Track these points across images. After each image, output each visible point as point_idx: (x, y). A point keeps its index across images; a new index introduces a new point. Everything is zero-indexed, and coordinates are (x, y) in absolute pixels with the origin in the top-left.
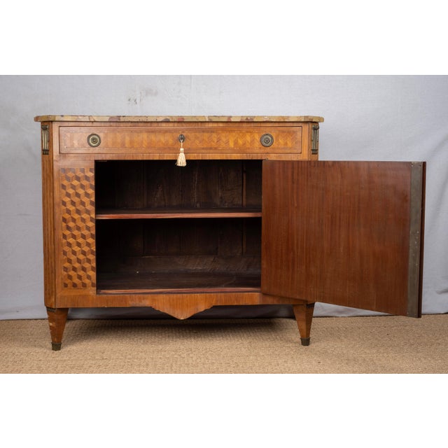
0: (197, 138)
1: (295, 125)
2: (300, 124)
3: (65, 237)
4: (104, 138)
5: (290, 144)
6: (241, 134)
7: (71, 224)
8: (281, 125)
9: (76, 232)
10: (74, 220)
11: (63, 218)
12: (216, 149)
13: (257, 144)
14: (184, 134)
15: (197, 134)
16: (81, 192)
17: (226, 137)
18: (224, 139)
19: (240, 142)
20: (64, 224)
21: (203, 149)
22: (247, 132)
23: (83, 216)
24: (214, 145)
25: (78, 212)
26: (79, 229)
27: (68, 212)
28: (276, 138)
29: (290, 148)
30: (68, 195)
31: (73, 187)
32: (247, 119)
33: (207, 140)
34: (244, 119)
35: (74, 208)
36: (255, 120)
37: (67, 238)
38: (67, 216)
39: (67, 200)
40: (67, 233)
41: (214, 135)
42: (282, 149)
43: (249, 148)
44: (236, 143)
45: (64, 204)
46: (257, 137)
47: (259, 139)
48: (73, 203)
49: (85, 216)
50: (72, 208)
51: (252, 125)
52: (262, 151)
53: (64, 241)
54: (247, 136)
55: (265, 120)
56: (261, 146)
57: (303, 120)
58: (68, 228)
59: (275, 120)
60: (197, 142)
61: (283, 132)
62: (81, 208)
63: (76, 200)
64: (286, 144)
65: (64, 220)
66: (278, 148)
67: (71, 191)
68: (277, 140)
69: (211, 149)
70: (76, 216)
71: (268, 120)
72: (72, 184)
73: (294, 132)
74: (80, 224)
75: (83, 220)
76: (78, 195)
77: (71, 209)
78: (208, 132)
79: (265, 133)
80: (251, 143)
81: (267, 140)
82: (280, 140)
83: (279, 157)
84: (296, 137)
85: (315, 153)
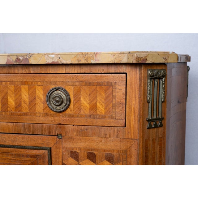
1: (113, 69)
2: (124, 69)
5: (101, 109)
6: (13, 88)
8: (84, 69)
13: (40, 107)
19: (12, 102)
22: (23, 83)
28: (75, 95)
29: (103, 117)
32: (18, 59)
34: (13, 60)
36: (32, 61)
42: (86, 116)
43: (26, 114)
44: (4, 103)
46: (41, 94)
47: (43, 98)
51: (32, 70)
52: (50, 119)
54: (23, 90)
55: (50, 61)
56: (47, 110)
57: (125, 61)
59: (69, 62)
61: (89, 84)
64: (94, 107)
66: (79, 116)
68: (78, 100)
71: (56, 60)
73: (110, 85)
79: (53, 87)
80: (29, 104)
81: (57, 99)
82: (82, 99)
83: (83, 133)
84: (114, 94)
85: (156, 127)
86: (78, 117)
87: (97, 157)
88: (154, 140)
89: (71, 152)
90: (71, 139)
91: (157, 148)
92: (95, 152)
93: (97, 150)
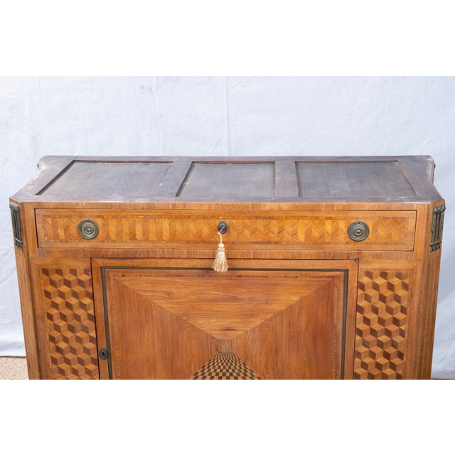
0: (245, 226)
1: (406, 208)
2: (414, 208)
3: (54, 361)
4: (104, 225)
5: (395, 237)
6: (317, 222)
7: (63, 345)
8: (382, 207)
9: (70, 356)
10: (66, 340)
11: (50, 336)
12: (276, 243)
13: (343, 236)
14: (227, 221)
15: (246, 221)
16: (74, 301)
17: (293, 225)
18: (289, 229)
19: (316, 233)
20: (52, 345)
21: (257, 243)
22: (327, 218)
23: (78, 334)
24: (274, 237)
25: (71, 329)
26: (73, 351)
27: (57, 328)
28: (373, 227)
29: (396, 243)
30: (55, 306)
31: (62, 295)
33: (262, 229)
35: (64, 323)
37: (58, 362)
38: (56, 334)
39: (54, 312)
40: (57, 356)
41: (274, 222)
42: (382, 244)
43: (329, 243)
44: (308, 235)
45: (50, 317)
46: (343, 226)
47: (345, 230)
48: (63, 317)
49: (81, 334)
50: (62, 324)
52: (350, 246)
53: (54, 366)
54: (327, 224)
56: (348, 240)
58: (59, 350)
60: (247, 233)
61: (386, 219)
62: (74, 323)
63: (67, 312)
64: (389, 236)
65: (52, 339)
66: (377, 243)
67: (58, 300)
68: (375, 231)
69: (269, 243)
70: (69, 335)
72: (59, 291)
73: (403, 219)
74: (76, 346)
75: (79, 340)
76: (69, 306)
77: (60, 325)
78: (264, 218)
79: (355, 221)
80: (332, 235)
81: (359, 231)
82: (379, 230)
83: (377, 257)
84: (406, 226)
85: (436, 249)
86: (375, 244)
87: (389, 275)
88: (433, 259)
89: (366, 272)
90: (368, 262)
91: (435, 265)
92: (387, 271)
93: (388, 270)
